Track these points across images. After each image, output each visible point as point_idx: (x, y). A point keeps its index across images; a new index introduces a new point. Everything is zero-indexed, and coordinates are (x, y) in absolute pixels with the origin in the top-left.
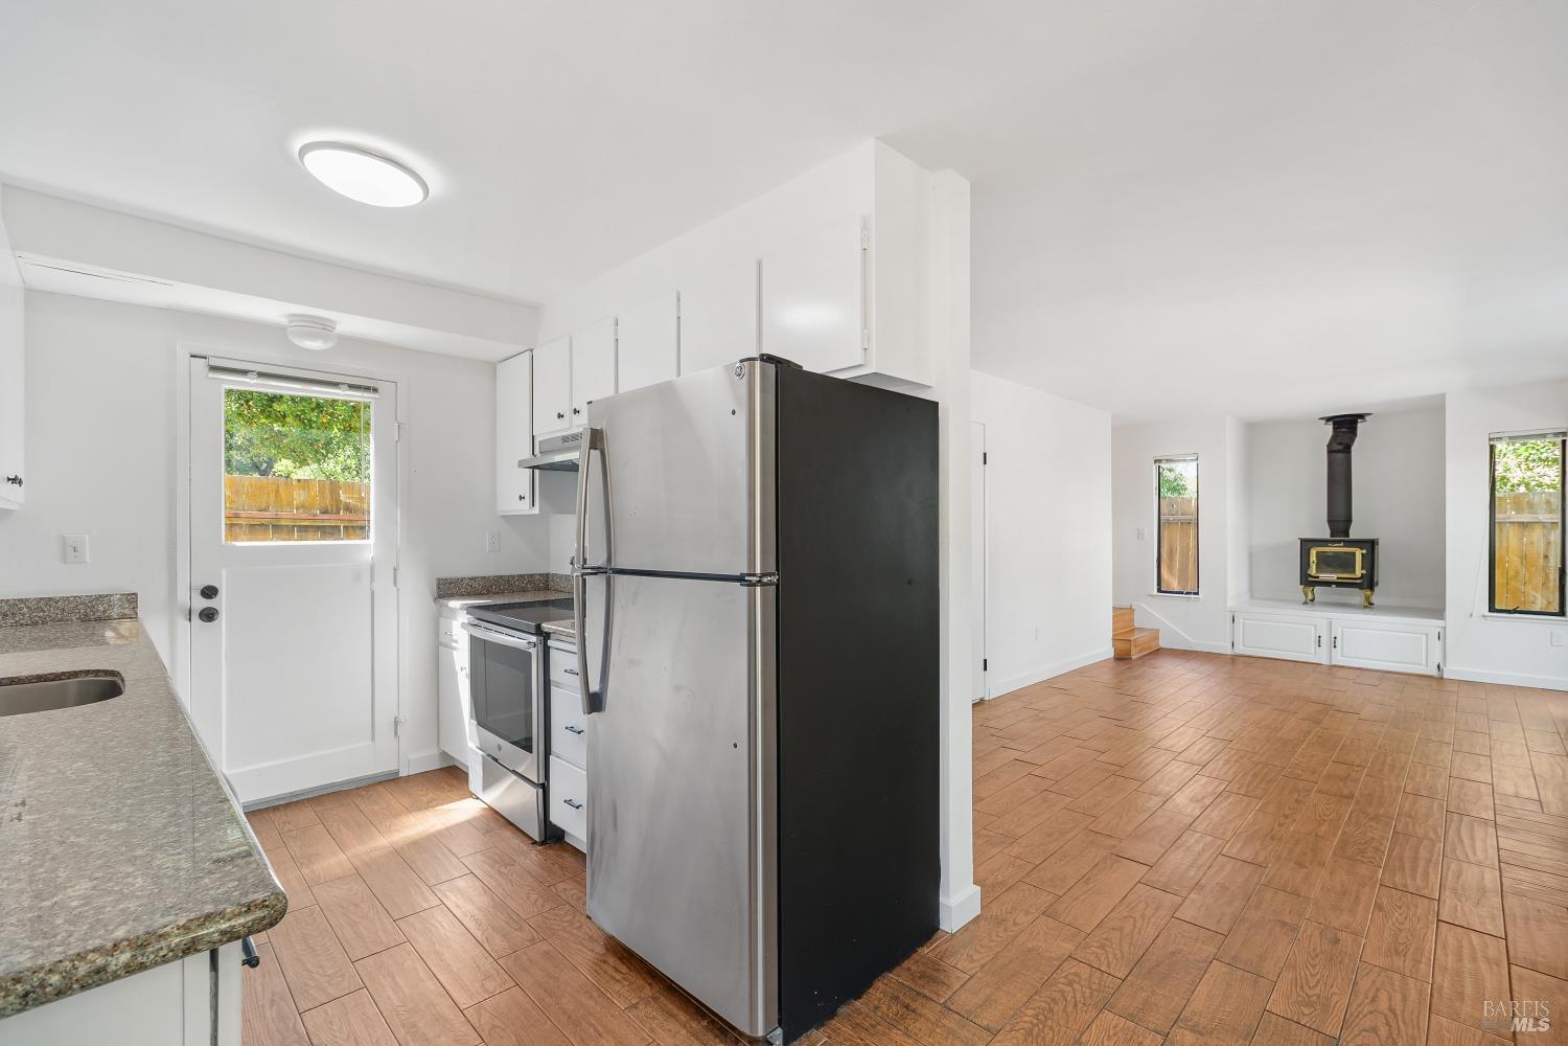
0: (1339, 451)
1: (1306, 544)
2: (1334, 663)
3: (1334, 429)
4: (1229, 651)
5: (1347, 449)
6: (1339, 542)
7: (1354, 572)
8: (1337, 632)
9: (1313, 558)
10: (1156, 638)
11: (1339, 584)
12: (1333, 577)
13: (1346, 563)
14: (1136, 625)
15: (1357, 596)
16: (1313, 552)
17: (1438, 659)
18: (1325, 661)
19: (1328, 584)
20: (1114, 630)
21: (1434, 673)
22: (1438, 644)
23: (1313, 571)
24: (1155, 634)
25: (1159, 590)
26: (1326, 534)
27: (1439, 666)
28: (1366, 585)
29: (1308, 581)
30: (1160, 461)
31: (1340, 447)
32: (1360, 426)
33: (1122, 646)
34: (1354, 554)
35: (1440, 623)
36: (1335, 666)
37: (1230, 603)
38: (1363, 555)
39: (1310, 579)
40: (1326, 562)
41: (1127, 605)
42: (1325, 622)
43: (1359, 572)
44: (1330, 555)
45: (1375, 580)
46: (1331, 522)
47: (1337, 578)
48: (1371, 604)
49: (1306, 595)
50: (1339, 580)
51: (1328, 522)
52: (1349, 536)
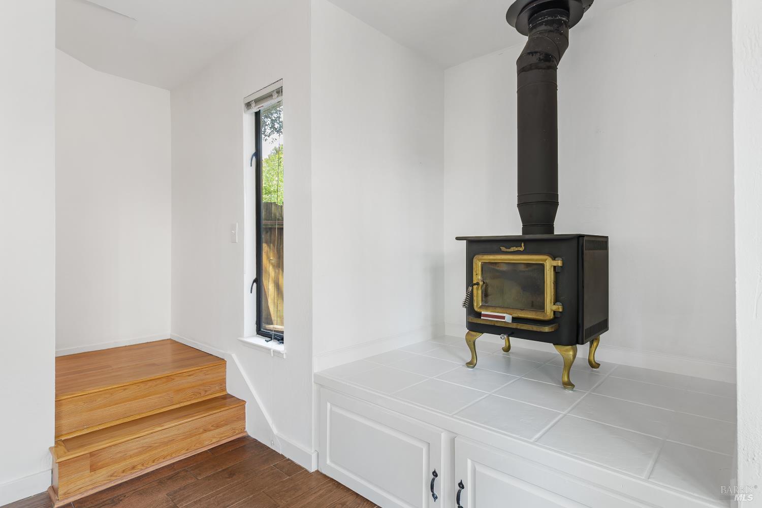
0: (534, 67)
1: (476, 247)
5: (550, 65)
6: (519, 243)
7: (542, 308)
12: (505, 317)
13: (529, 287)
23: (478, 301)
25: (259, 334)
29: (474, 322)
38: (555, 268)
39: (475, 317)
42: (444, 439)
43: (550, 307)
44: (504, 268)
45: (588, 323)
46: (523, 205)
47: (515, 319)
48: (594, 365)
49: (472, 346)
50: (514, 326)
51: (519, 205)
52: (551, 229)
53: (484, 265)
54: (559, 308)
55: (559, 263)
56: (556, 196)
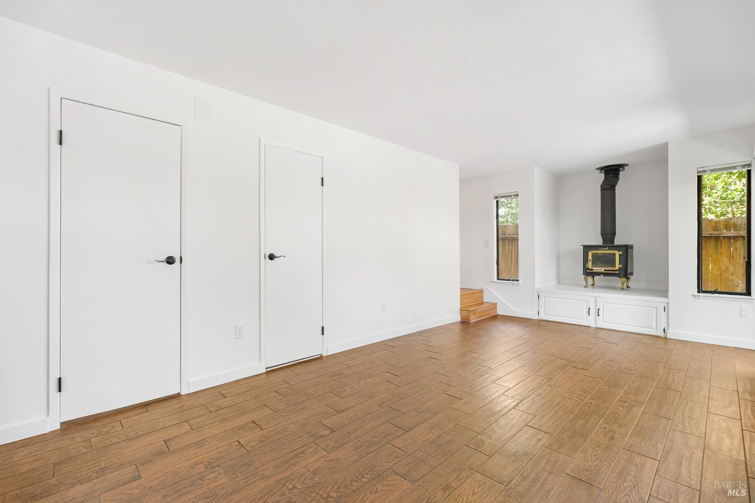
0: (607, 189)
1: (587, 248)
2: (598, 326)
3: (605, 175)
4: (536, 318)
5: (613, 187)
6: (606, 247)
7: (615, 266)
8: (600, 306)
9: (590, 258)
10: (496, 308)
11: (605, 274)
12: (602, 270)
13: (610, 261)
14: (485, 300)
15: (618, 282)
16: (590, 254)
17: (664, 325)
18: (593, 325)
19: (599, 274)
20: (461, 304)
21: (661, 334)
22: (664, 314)
23: (590, 265)
24: (494, 306)
25: (498, 279)
26: (599, 241)
27: (664, 330)
28: (622, 274)
29: (588, 273)
30: (497, 197)
31: (608, 186)
32: (621, 174)
33: (465, 314)
34: (615, 254)
35: (665, 300)
36: (598, 328)
37: (536, 287)
38: (619, 254)
39: (588, 271)
40: (597, 260)
41: (478, 287)
42: (593, 299)
43: (618, 266)
44: (601, 255)
45: (629, 271)
46: (603, 234)
47: (605, 270)
48: (628, 287)
49: (586, 281)
50: (606, 272)
51: (601, 234)
52: (613, 243)
53: (592, 254)
54: (621, 266)
55: (621, 253)
56: (615, 231)
